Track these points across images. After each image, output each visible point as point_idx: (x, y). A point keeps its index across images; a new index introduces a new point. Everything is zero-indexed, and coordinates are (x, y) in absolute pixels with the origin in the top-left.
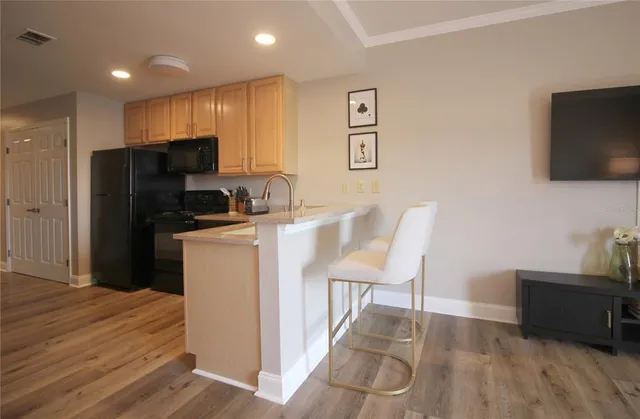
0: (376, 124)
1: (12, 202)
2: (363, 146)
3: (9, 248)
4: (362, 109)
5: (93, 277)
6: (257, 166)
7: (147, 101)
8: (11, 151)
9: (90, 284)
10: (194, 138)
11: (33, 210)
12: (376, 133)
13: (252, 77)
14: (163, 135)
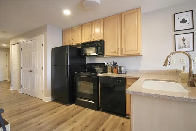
0: (193, 28)
1: (23, 68)
2: (184, 40)
3: (22, 85)
4: (183, 21)
5: (52, 98)
6: (125, 51)
7: (72, 28)
8: (22, 49)
9: (51, 100)
10: (93, 41)
11: (30, 71)
12: (193, 33)
13: (123, 11)
14: (79, 41)
